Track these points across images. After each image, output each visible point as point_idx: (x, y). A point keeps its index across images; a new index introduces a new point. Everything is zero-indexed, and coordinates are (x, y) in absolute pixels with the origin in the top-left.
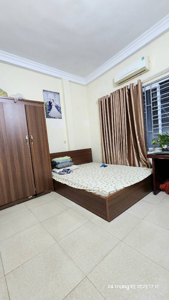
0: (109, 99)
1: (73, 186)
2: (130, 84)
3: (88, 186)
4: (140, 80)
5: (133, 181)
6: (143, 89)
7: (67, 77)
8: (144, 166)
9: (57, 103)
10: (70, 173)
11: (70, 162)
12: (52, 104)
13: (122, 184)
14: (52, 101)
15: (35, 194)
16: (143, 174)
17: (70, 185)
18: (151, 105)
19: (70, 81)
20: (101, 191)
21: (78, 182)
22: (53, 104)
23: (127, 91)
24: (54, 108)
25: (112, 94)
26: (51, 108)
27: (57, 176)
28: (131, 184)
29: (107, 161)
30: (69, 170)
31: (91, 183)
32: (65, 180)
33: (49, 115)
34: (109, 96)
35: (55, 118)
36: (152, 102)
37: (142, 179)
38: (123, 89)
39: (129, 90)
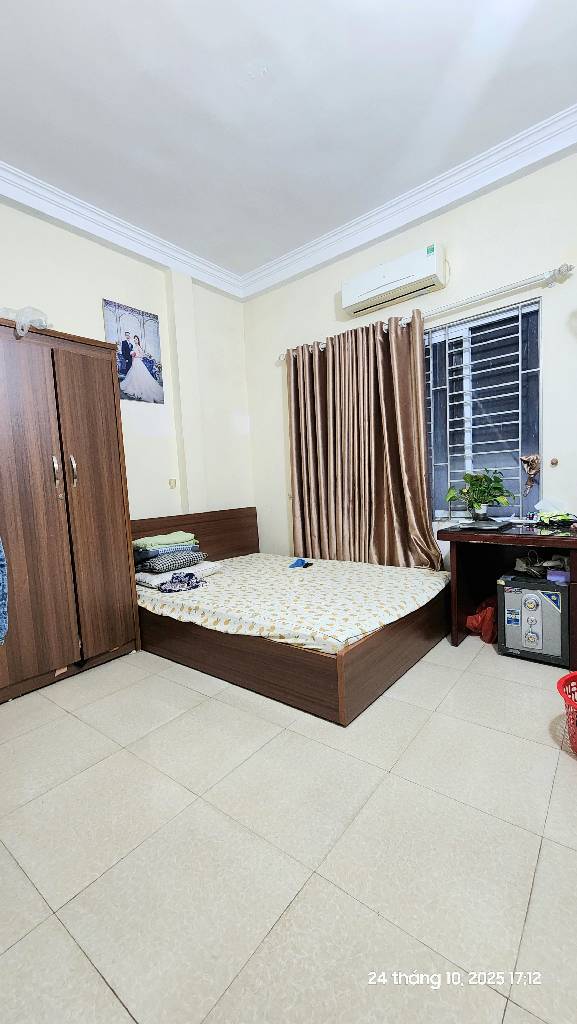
0: (323, 355)
1: (221, 628)
2: (390, 320)
3: (276, 626)
4: (419, 312)
5: (402, 608)
6: (426, 337)
7: (186, 265)
8: (420, 564)
9: (151, 351)
10: (197, 587)
11: (194, 550)
12: (132, 353)
13: (375, 615)
14: (132, 341)
15: (78, 659)
16: (425, 587)
17: (209, 625)
18: (447, 387)
19: (195, 281)
20: (319, 636)
21: (238, 615)
22: (136, 350)
23: (379, 337)
24: (138, 365)
25: (332, 339)
26: (129, 365)
27: (153, 597)
28: (398, 615)
29: (308, 548)
30: (191, 576)
31: (282, 615)
32: (190, 609)
33: (122, 388)
34: (322, 346)
35: (139, 400)
36: (448, 378)
37: (423, 600)
38: (367, 329)
39: (386, 336)
